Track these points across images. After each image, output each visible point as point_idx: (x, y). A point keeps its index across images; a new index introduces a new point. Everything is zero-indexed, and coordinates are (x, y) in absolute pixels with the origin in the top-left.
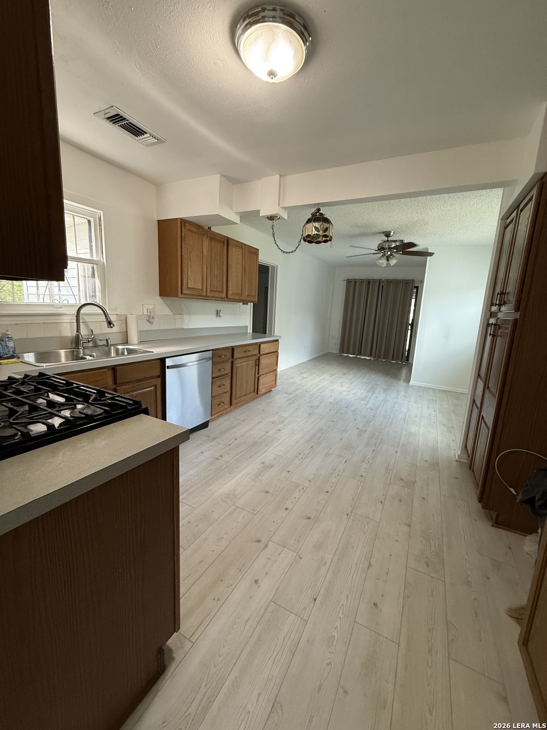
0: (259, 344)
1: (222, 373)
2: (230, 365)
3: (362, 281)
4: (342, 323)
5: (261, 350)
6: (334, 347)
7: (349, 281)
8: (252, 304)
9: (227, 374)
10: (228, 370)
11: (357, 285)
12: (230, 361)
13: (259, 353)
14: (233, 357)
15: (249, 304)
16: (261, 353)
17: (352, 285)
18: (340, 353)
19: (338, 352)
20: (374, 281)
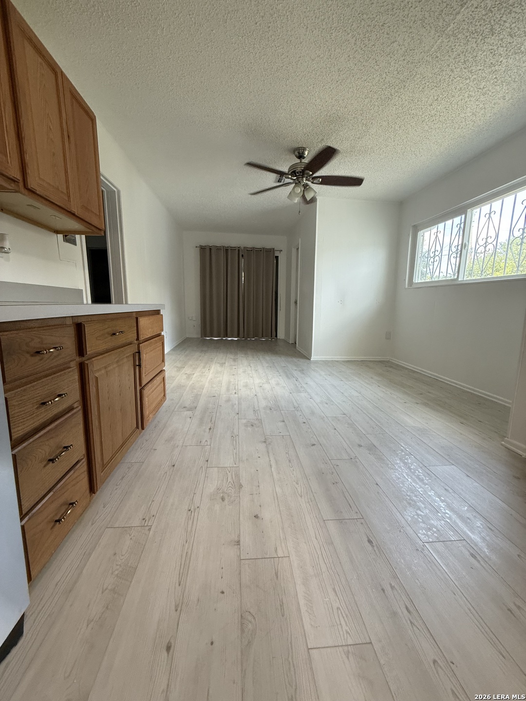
0: (134, 315)
1: (56, 411)
2: (76, 376)
3: (218, 249)
4: (199, 300)
5: (141, 333)
6: (194, 331)
7: (203, 249)
8: (83, 237)
9: (71, 409)
10: (74, 396)
11: (213, 251)
12: (74, 365)
13: (138, 339)
14: (81, 349)
15: (77, 237)
16: (142, 338)
17: (207, 253)
18: (201, 337)
19: (199, 336)
20: (233, 249)
